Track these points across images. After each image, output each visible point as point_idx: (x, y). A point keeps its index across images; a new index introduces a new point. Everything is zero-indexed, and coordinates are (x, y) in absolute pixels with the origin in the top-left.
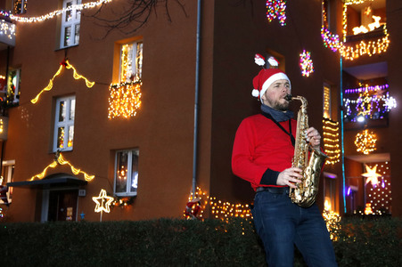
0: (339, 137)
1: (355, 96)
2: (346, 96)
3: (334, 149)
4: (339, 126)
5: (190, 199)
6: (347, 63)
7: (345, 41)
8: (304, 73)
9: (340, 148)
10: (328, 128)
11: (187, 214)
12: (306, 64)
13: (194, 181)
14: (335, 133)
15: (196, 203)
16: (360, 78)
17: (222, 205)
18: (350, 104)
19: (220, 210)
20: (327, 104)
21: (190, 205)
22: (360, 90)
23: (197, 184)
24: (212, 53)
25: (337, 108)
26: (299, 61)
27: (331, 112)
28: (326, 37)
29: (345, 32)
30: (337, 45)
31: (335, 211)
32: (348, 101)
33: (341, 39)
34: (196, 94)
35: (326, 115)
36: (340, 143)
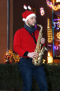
0: (52, 34)
1: (57, 21)
2: (54, 21)
3: (51, 38)
4: (52, 31)
5: (7, 54)
6: (54, 11)
7: (54, 4)
8: (42, 14)
9: (52, 37)
10: (49, 31)
11: (6, 59)
12: (42, 12)
13: (8, 49)
14: (51, 33)
15: (8, 55)
16: (58, 16)
17: (16, 56)
18: (55, 24)
19: (16, 57)
20: (48, 24)
21: (7, 56)
22: (58, 20)
23: (9, 49)
24: (12, 8)
25: (52, 25)
26: (40, 10)
27: (50, 26)
28: (48, 3)
29: (54, 2)
30: (51, 6)
31: (51, 56)
32: (55, 23)
33: (53, 4)
34: (8, 21)
35: (48, 27)
36: (52, 36)
